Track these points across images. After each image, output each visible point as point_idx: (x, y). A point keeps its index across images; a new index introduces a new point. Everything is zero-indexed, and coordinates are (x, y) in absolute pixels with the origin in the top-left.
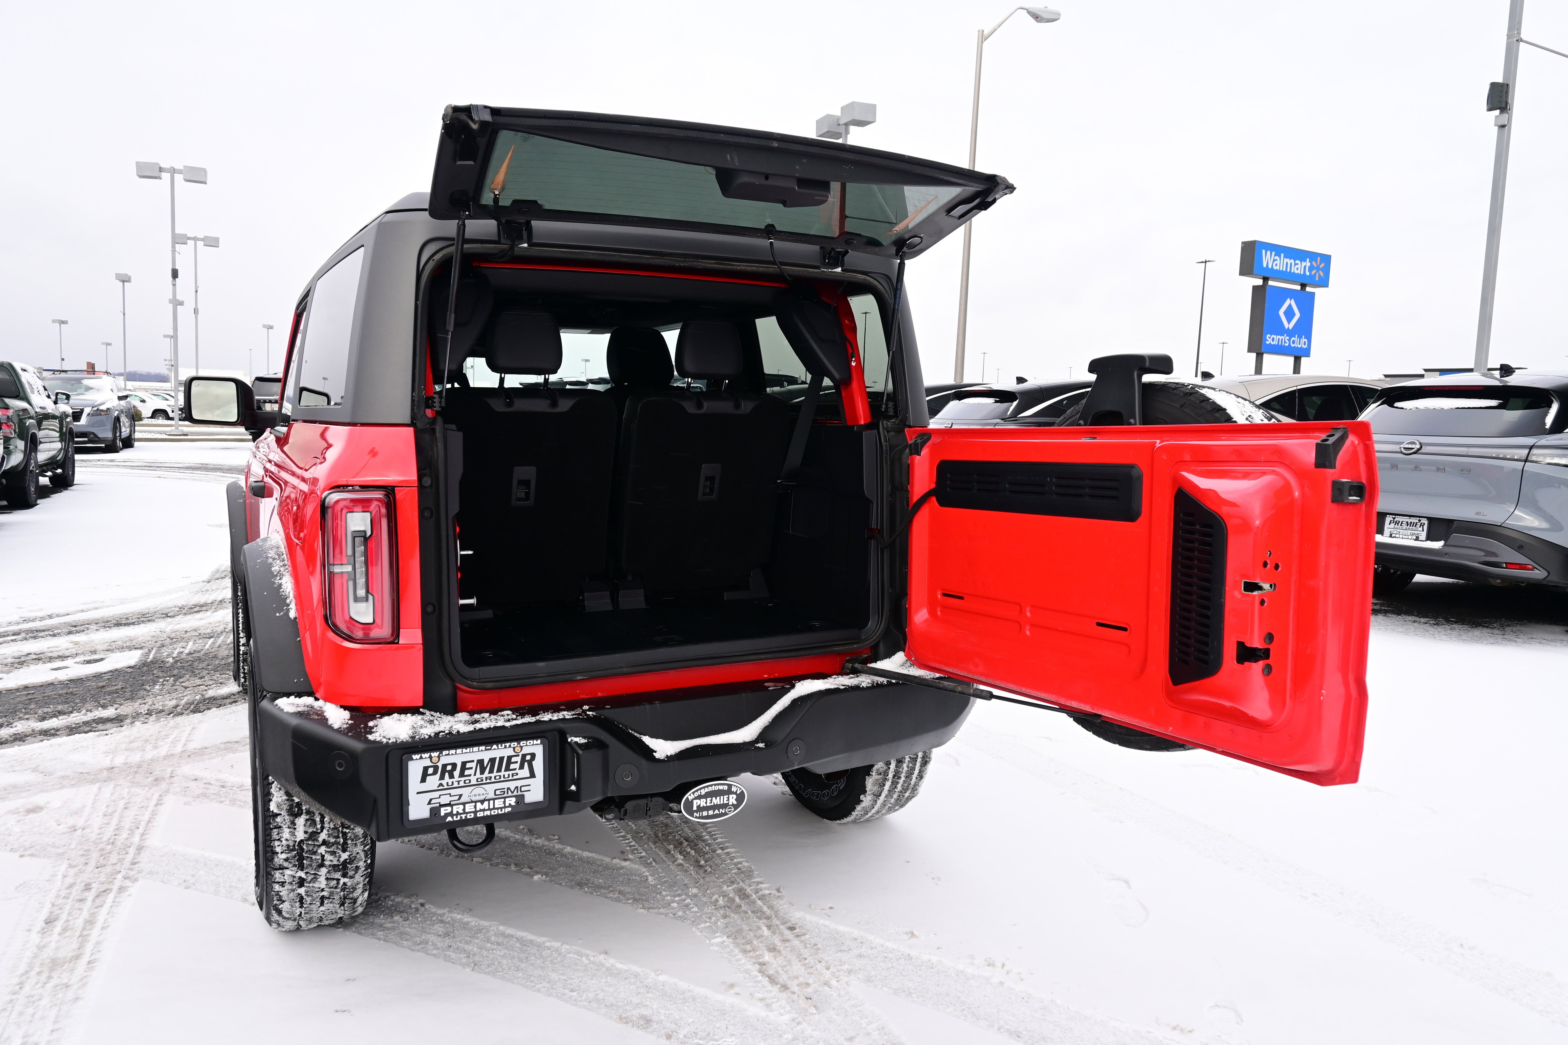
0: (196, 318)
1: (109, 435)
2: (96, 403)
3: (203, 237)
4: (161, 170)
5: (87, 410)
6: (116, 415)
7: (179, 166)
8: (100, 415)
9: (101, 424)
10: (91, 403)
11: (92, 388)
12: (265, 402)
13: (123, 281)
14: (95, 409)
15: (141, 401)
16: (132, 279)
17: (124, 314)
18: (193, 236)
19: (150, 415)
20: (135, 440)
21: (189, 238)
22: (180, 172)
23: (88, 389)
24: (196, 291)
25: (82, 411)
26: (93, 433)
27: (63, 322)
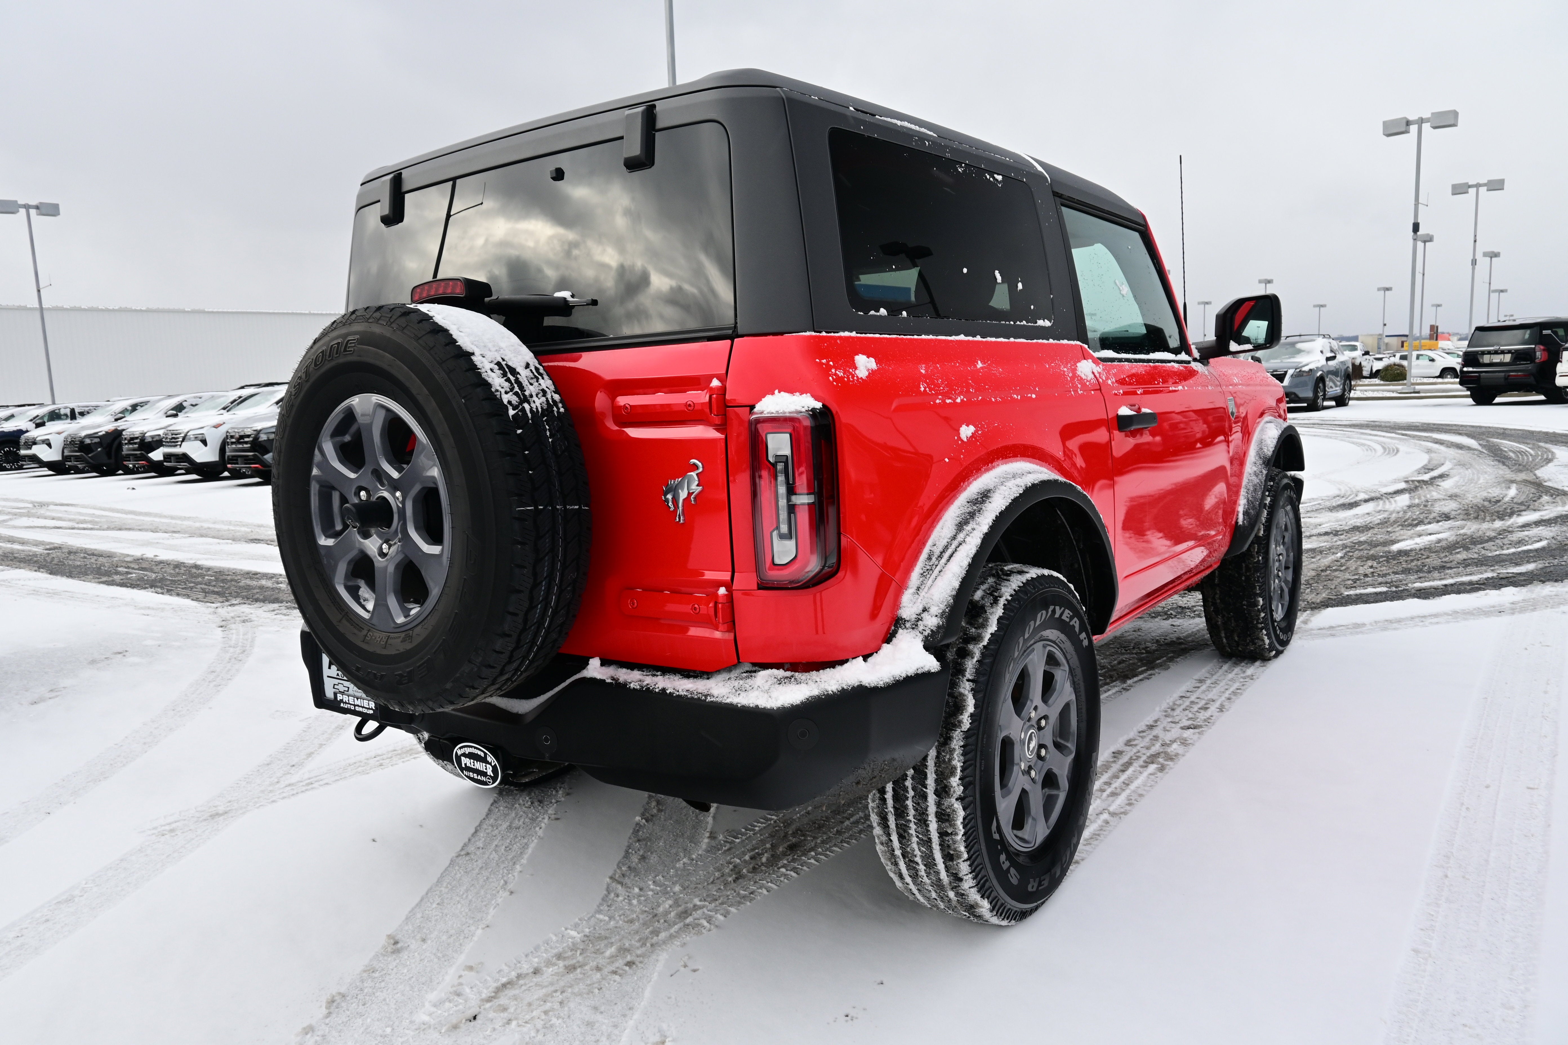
0: (1473, 269)
1: (1310, 394)
2: (1300, 365)
3: (1486, 182)
4: (1408, 123)
5: (1291, 372)
6: (1318, 374)
7: (1426, 115)
8: (1302, 376)
9: (1304, 384)
10: (1295, 365)
11: (1303, 351)
12: (1483, 353)
13: (1425, 242)
14: (1298, 370)
15: (1430, 360)
16: (1435, 239)
17: (1424, 275)
18: (1475, 183)
19: (1438, 374)
20: (1350, 399)
21: (1470, 186)
22: (1427, 120)
23: (1299, 351)
24: (1475, 241)
25: (1286, 372)
26: (1295, 394)
27: (1388, 289)
